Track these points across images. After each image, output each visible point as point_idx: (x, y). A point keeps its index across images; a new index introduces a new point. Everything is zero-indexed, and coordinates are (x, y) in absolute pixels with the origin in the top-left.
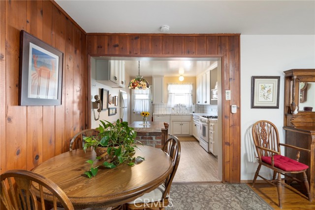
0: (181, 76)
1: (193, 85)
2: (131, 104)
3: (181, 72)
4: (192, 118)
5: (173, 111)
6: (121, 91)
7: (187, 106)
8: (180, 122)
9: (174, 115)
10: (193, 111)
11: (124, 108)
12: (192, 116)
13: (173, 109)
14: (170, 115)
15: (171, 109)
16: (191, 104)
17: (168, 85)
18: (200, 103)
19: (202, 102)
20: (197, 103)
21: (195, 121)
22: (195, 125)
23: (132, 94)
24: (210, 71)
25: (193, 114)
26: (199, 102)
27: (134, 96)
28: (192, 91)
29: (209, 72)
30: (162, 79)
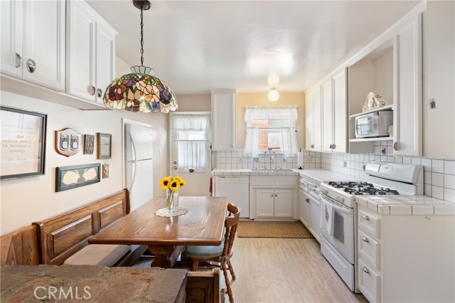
0: (273, 89)
1: (298, 108)
2: (170, 152)
3: (273, 80)
4: (298, 182)
5: (256, 165)
6: (125, 121)
7: (286, 155)
8: (272, 191)
9: (259, 175)
10: (300, 164)
11: (135, 161)
12: (299, 176)
13: (256, 160)
14: (249, 175)
15: (252, 160)
16: (295, 150)
17: (244, 110)
18: (317, 149)
19: (322, 146)
20: (308, 148)
21: (306, 189)
22: (308, 200)
23: (171, 131)
24: (347, 68)
25: (301, 172)
26: (312, 147)
27: (175, 135)
28: (297, 123)
29: (344, 72)
30: (232, 97)
